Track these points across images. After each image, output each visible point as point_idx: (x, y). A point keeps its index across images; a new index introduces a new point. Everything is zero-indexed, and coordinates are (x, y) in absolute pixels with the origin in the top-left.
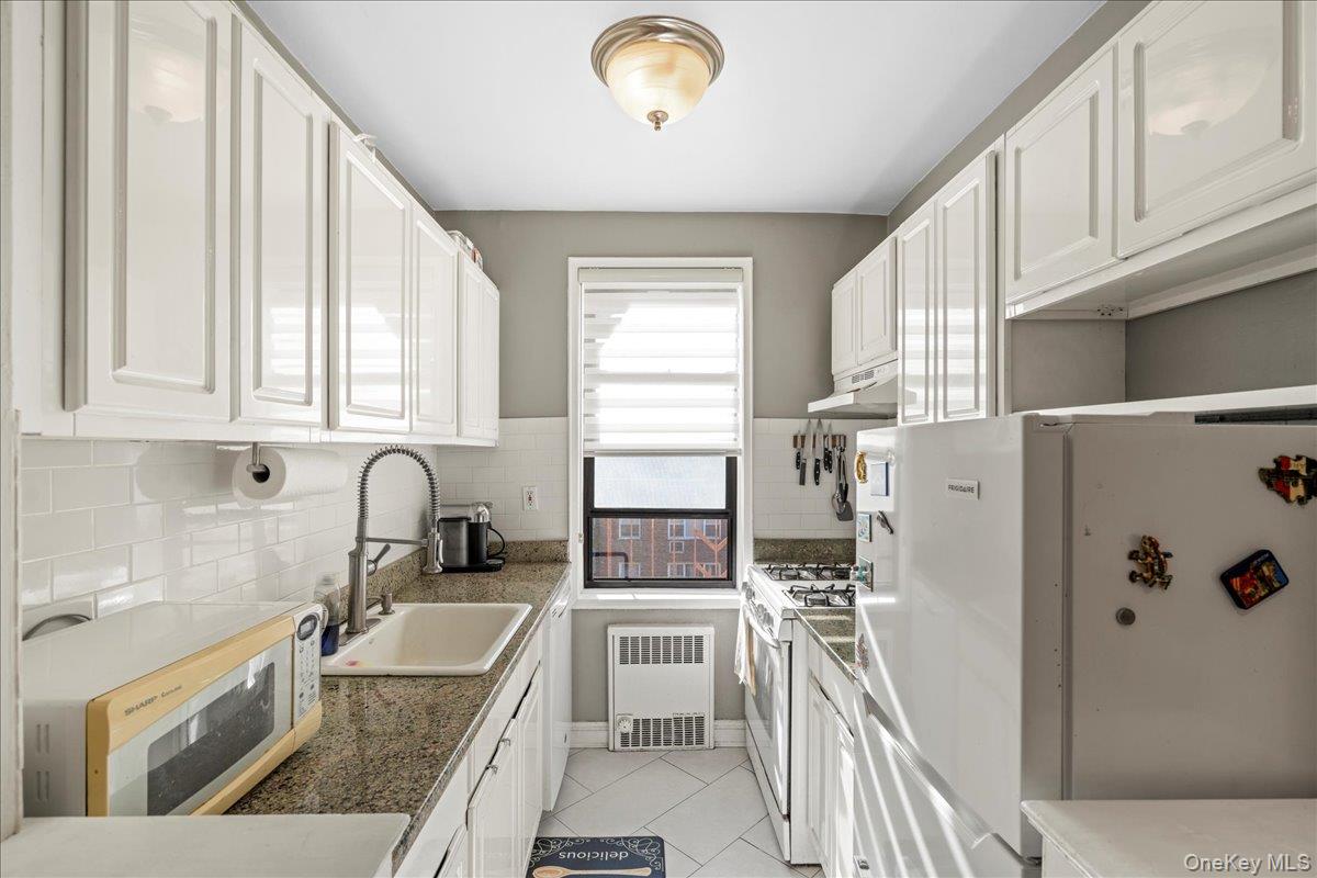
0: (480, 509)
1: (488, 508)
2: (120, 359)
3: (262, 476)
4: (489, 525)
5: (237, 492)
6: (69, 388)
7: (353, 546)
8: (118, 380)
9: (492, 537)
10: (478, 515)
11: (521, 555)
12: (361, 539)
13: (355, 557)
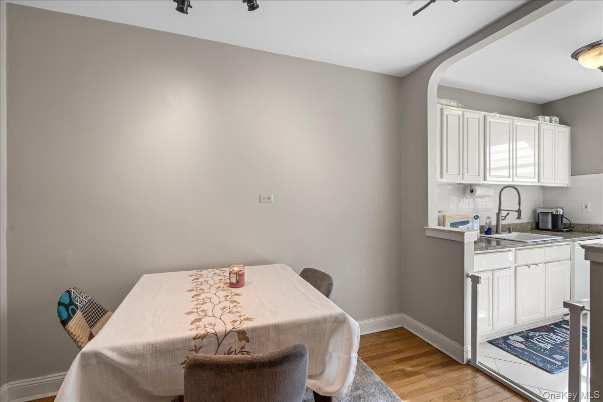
0: (558, 210)
1: (562, 209)
2: (447, 172)
3: (472, 192)
4: (562, 216)
5: (467, 195)
6: (441, 177)
7: (497, 211)
8: (447, 174)
9: (565, 221)
10: (557, 212)
11: (581, 229)
12: (500, 210)
13: (498, 214)
